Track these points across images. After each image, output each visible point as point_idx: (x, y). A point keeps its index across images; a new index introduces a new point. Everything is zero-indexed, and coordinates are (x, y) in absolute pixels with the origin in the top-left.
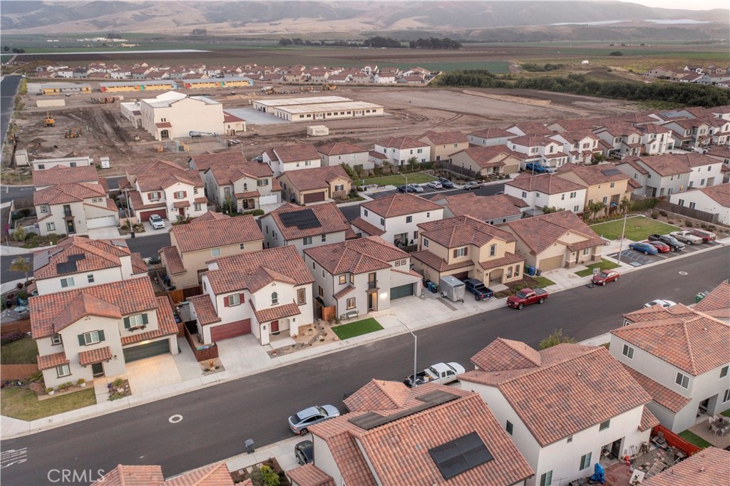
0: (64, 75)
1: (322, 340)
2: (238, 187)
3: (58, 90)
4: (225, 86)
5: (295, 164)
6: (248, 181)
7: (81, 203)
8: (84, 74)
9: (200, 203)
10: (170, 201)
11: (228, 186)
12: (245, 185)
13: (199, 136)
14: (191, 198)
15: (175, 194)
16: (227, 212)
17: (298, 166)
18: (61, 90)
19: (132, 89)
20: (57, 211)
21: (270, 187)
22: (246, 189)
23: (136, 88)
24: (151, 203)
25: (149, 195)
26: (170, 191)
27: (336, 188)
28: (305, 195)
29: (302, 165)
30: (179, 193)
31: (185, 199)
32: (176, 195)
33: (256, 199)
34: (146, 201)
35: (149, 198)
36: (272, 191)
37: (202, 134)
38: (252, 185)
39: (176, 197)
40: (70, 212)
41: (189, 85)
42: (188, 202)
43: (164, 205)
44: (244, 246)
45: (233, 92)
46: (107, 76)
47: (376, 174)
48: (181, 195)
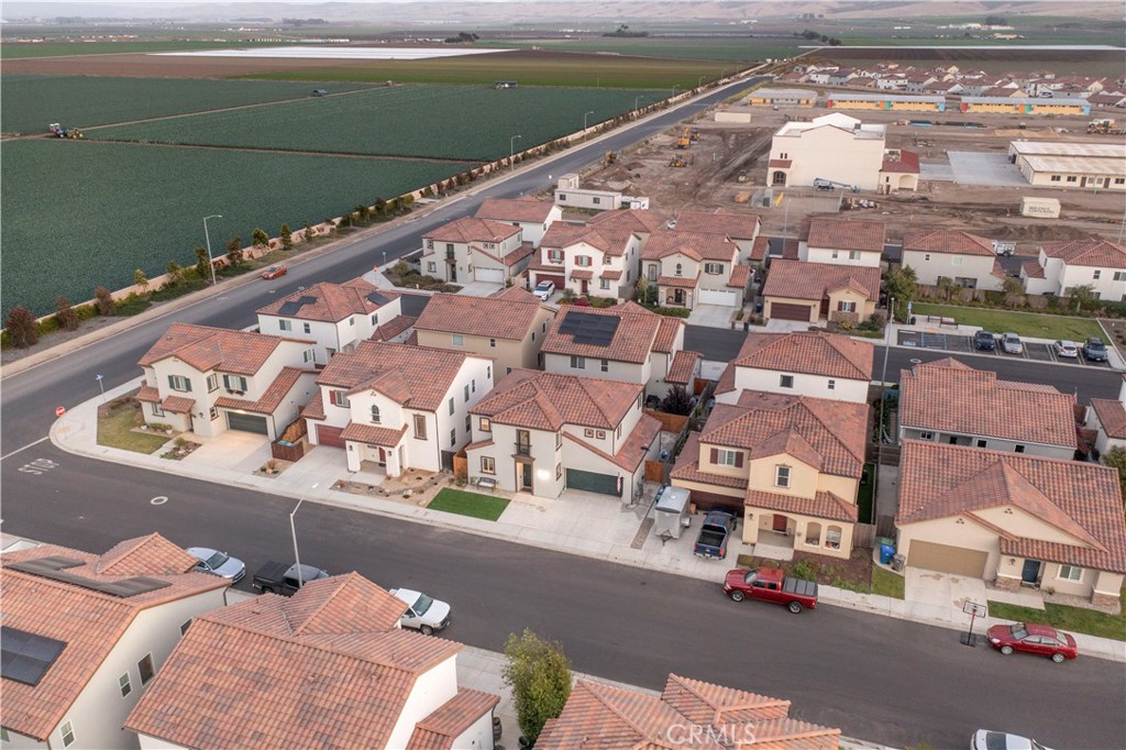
0: (817, 80)
1: (406, 497)
2: (668, 268)
3: (768, 101)
4: (1031, 113)
5: (830, 253)
6: (683, 260)
7: (465, 246)
8: (843, 80)
9: (609, 279)
10: (570, 266)
11: (655, 263)
12: (679, 266)
13: (828, 187)
14: (598, 268)
15: (577, 257)
16: (639, 301)
17: (835, 256)
18: (772, 101)
19: (872, 106)
20: (440, 249)
21: (725, 277)
22: (679, 272)
23: (878, 106)
24: (550, 264)
25: (549, 252)
26: (571, 252)
27: (841, 305)
28: (773, 304)
29: (843, 257)
30: (582, 258)
31: (589, 269)
32: (578, 260)
33: (689, 293)
34: (545, 261)
35: (549, 257)
36: (728, 286)
37: (833, 185)
38: (692, 269)
39: (577, 263)
40: (453, 253)
41: (966, 106)
42: (591, 273)
43: (562, 270)
44: (496, 343)
45: (1023, 124)
46: (872, 83)
47: (988, 300)
48: (585, 261)
